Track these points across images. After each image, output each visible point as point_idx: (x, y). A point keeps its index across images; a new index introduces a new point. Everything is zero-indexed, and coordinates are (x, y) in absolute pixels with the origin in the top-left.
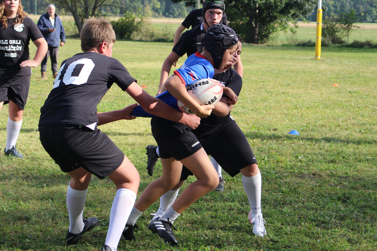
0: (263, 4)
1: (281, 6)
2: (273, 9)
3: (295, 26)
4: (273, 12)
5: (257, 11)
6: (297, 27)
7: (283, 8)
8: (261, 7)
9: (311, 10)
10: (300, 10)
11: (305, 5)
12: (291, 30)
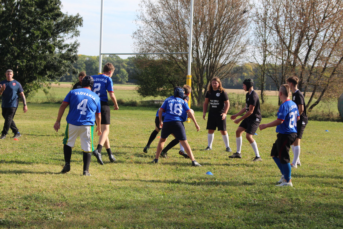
0: (23, 65)
1: (41, 68)
2: (34, 70)
3: (47, 87)
4: (33, 73)
5: (17, 72)
6: (49, 88)
7: (42, 70)
8: (21, 68)
9: (65, 71)
10: (56, 71)
11: (61, 67)
12: (44, 90)
